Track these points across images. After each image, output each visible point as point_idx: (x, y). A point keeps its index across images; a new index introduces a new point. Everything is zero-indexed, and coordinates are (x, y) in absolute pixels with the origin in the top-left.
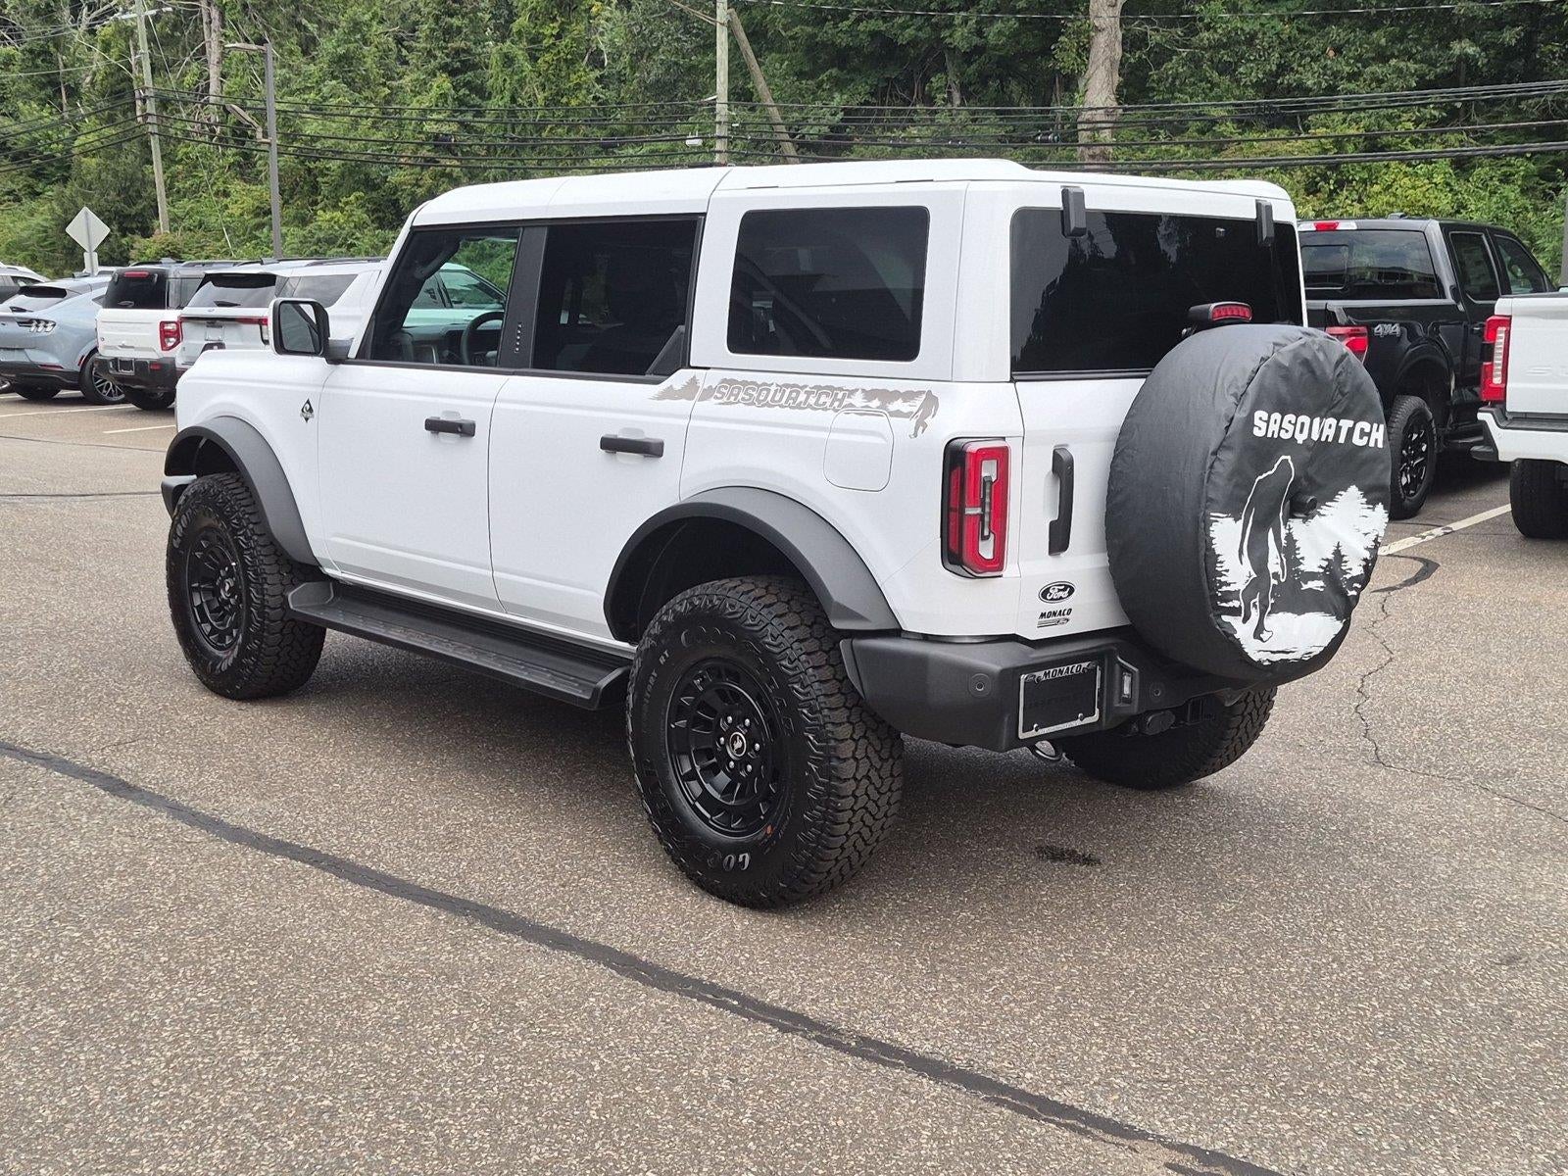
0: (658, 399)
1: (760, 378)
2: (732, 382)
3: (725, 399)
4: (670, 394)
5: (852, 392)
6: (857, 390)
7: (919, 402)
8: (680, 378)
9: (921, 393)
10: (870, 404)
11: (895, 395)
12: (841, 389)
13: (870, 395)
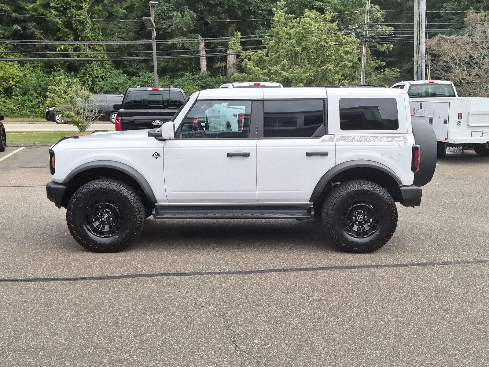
0: (322, 142)
1: (353, 136)
2: (344, 137)
3: (345, 141)
4: (324, 141)
5: (382, 137)
6: (383, 137)
7: (402, 138)
8: (326, 137)
9: (401, 136)
10: (389, 139)
11: (395, 137)
12: (378, 137)
13: (388, 137)
